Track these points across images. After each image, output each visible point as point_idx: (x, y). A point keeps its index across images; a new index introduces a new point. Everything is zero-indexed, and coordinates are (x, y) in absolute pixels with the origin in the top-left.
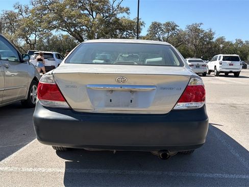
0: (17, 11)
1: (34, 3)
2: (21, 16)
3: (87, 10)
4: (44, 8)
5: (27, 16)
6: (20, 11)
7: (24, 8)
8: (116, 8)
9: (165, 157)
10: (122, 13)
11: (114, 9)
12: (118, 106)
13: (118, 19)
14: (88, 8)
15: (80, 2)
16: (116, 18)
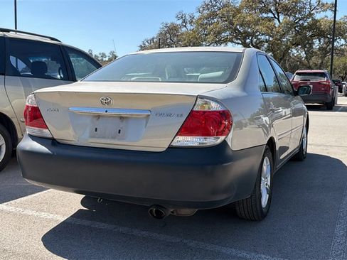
0: (179, 22)
1: (201, 9)
2: (184, 29)
3: (272, 12)
4: (213, 15)
5: (192, 28)
6: (184, 21)
7: (188, 18)
8: (316, 5)
9: (159, 215)
10: (324, 11)
11: (313, 7)
12: (104, 138)
13: (317, 21)
14: (272, 9)
15: (261, 2)
16: (314, 19)
